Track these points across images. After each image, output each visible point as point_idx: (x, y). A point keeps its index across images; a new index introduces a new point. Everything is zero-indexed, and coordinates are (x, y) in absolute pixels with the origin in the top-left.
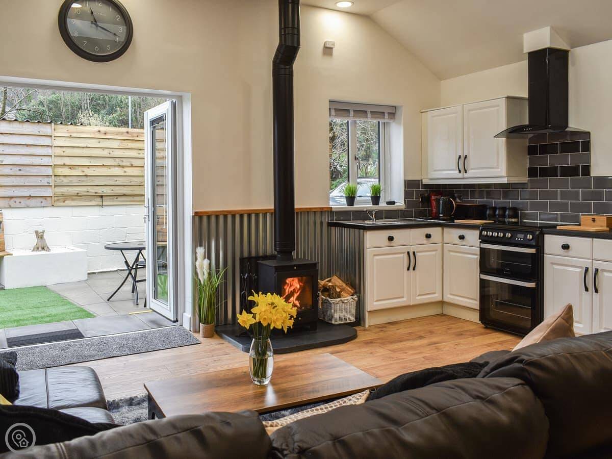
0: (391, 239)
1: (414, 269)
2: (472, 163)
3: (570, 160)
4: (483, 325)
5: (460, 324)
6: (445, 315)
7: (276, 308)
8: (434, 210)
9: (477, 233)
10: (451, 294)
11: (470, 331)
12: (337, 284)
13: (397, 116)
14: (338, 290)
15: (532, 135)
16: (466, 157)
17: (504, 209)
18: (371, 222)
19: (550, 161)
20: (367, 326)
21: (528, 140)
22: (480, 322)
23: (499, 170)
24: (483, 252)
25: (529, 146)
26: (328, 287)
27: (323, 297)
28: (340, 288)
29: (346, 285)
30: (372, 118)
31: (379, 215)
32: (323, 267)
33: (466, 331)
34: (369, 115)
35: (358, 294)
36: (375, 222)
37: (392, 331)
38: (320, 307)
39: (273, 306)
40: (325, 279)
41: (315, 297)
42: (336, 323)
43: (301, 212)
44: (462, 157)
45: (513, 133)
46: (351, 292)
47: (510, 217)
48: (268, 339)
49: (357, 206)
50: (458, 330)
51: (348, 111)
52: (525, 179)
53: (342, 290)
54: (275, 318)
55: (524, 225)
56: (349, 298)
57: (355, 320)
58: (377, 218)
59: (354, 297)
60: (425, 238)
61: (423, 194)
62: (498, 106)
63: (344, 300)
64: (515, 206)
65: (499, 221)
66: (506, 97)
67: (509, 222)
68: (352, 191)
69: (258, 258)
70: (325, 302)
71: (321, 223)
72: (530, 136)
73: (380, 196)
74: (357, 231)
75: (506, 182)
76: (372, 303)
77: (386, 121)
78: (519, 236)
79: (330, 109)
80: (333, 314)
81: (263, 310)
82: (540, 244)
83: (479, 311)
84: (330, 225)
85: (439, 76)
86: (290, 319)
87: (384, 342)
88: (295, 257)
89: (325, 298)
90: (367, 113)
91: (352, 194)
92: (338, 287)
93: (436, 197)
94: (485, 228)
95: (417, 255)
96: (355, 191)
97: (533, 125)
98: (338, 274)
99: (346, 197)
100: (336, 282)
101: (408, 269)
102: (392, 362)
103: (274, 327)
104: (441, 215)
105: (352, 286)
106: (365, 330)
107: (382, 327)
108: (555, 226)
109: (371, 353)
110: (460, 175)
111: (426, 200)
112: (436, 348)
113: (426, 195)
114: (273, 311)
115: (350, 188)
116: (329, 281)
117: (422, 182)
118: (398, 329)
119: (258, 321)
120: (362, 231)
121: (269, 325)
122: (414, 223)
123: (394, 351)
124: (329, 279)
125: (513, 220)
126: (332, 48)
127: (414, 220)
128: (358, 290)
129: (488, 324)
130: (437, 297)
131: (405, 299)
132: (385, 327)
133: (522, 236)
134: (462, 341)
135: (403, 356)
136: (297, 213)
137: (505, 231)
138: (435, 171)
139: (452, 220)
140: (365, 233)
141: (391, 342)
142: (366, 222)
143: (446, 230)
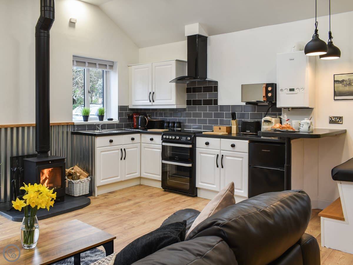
0: (111, 141)
1: (124, 159)
2: (156, 97)
3: (208, 96)
4: (163, 190)
5: (151, 190)
6: (142, 185)
7: (41, 194)
8: (135, 123)
9: (160, 136)
10: (145, 173)
11: (157, 193)
12: (78, 171)
13: (114, 67)
14: (78, 174)
15: (189, 82)
16: (154, 93)
17: (174, 123)
18: (99, 131)
19: (198, 96)
20: (96, 196)
21: (186, 84)
22: (162, 188)
23: (172, 101)
24: (163, 147)
25: (187, 88)
26: (72, 173)
27: (68, 179)
28: (79, 173)
29: (84, 171)
30: (99, 68)
31: (104, 127)
32: (68, 161)
33: (155, 194)
34: (98, 66)
35: (91, 176)
36: (101, 131)
37: (112, 197)
38: (67, 186)
39: (39, 193)
40: (69, 168)
41: (63, 180)
42: (77, 195)
43: (54, 126)
44: (151, 93)
45: (179, 80)
46: (86, 175)
47: (177, 127)
48: (35, 216)
49: (90, 122)
50: (150, 194)
51: (85, 63)
52: (185, 106)
53: (81, 174)
54: (41, 201)
55: (185, 132)
56: (85, 179)
57: (89, 193)
58: (102, 129)
59: (88, 178)
60: (131, 140)
61: (129, 115)
62: (171, 65)
63: (82, 181)
64: (179, 121)
65: (171, 129)
66: (176, 60)
67: (177, 130)
68: (87, 112)
69: (23, 156)
70: (69, 182)
71: (67, 132)
72: (188, 82)
73: (104, 116)
74: (90, 137)
75: (176, 108)
76: (99, 181)
77: (107, 70)
78: (183, 138)
79: (73, 61)
80: (75, 190)
81: (32, 196)
82: (194, 142)
83: (161, 182)
84: (73, 133)
85: (138, 46)
86: (52, 200)
87: (108, 205)
88: (50, 155)
89: (69, 180)
90: (96, 65)
91: (87, 114)
92: (78, 173)
93: (137, 116)
94: (165, 134)
95: (126, 150)
96: (89, 112)
97: (189, 77)
98: (78, 164)
99: (83, 116)
100: (77, 169)
101: (121, 159)
102: (113, 218)
103: (40, 208)
104: (140, 127)
105: (87, 171)
106: (95, 198)
107: (105, 196)
108: (201, 132)
109: (100, 213)
110: (150, 104)
111: (131, 118)
112: (139, 206)
113: (131, 115)
114: (39, 196)
115: (86, 110)
116: (73, 169)
117: (128, 107)
118: (115, 196)
119: (28, 204)
120: (93, 137)
121: (36, 206)
122: (124, 131)
123: (114, 210)
124: (72, 168)
125: (179, 129)
126: (75, 23)
127: (124, 130)
128: (90, 174)
129: (166, 189)
130: (137, 175)
131: (119, 177)
132: (108, 195)
133: (185, 138)
134: (152, 200)
135: (119, 213)
136: (51, 126)
137: (176, 135)
138: (136, 101)
139: (146, 129)
140: (96, 138)
141: (112, 205)
142: (95, 131)
143: (143, 135)
